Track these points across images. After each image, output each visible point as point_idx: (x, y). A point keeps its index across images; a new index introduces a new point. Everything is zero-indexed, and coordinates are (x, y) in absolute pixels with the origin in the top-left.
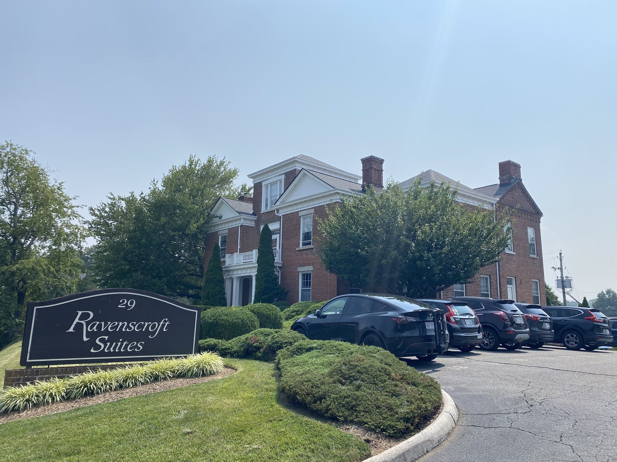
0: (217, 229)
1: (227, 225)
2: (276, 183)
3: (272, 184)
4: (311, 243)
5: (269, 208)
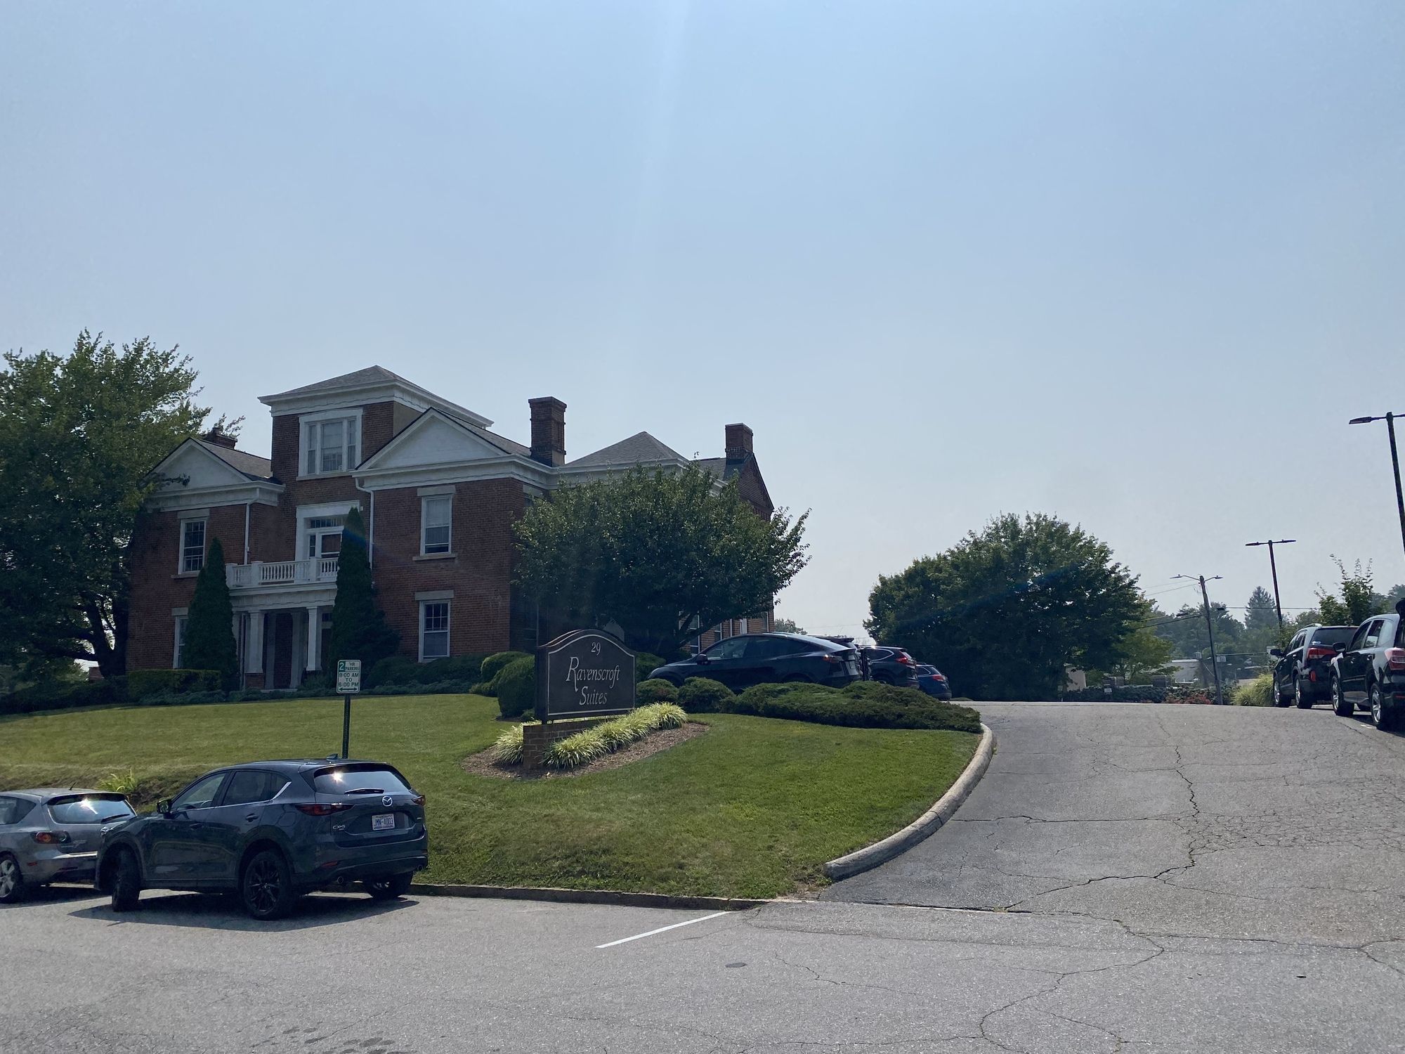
0: (171, 506)
1: (207, 500)
2: (339, 422)
3: (325, 424)
4: (445, 549)
5: (318, 472)
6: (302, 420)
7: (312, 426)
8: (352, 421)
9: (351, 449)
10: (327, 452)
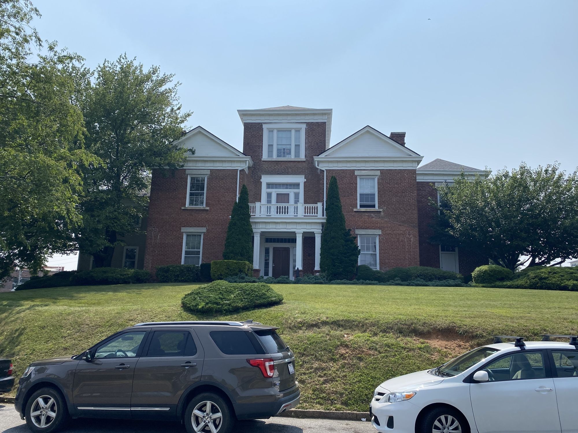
1: (208, 164)
2: (289, 130)
3: (279, 130)
4: (374, 206)
5: (275, 158)
6: (265, 127)
7: (271, 131)
8: (298, 131)
9: (297, 146)
10: (280, 147)
